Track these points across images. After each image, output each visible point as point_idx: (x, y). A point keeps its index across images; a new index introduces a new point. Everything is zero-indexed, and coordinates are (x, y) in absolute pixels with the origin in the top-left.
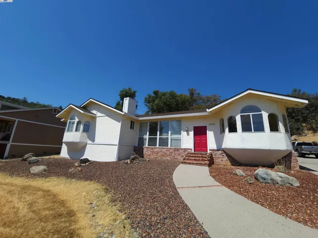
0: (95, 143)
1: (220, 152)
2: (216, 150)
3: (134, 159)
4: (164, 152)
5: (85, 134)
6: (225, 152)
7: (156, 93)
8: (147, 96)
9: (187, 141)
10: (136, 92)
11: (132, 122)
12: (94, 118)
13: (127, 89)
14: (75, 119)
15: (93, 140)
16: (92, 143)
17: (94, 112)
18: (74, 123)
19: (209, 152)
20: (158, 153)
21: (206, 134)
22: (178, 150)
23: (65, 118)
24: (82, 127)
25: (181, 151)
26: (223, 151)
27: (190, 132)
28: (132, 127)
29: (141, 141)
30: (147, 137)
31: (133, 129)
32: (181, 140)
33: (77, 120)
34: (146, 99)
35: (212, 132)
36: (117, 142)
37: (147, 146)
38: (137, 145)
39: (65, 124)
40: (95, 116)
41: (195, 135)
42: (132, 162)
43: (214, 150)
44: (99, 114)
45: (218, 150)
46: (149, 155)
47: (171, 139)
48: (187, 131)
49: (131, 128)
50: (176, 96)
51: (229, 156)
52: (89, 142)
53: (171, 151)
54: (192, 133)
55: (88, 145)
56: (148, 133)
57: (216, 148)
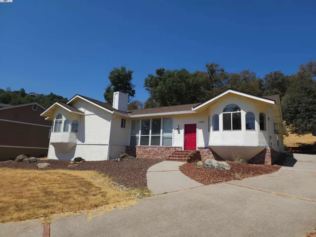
0: (84, 143)
1: (207, 150)
2: (203, 148)
3: (123, 157)
4: (156, 151)
5: (74, 134)
6: (211, 150)
7: (160, 72)
8: (147, 77)
9: (178, 139)
10: (132, 72)
11: (122, 119)
12: (82, 117)
13: (120, 69)
14: (62, 118)
15: (83, 140)
16: (82, 143)
17: (82, 109)
18: (61, 122)
19: (197, 149)
20: (150, 152)
21: (196, 132)
22: (169, 148)
23: (49, 116)
24: (70, 127)
25: (172, 150)
26: (210, 148)
27: (181, 131)
28: (123, 125)
29: (134, 140)
30: (139, 135)
31: (124, 127)
32: (172, 138)
33: (64, 119)
34: (146, 81)
35: (201, 130)
36: (107, 142)
37: (139, 145)
38: (129, 144)
39: (50, 123)
40: (83, 114)
41: (186, 133)
42: (121, 160)
43: (201, 148)
44: (87, 112)
45: (206, 148)
46: (142, 155)
47: (163, 138)
48: (178, 129)
49: (122, 127)
50: (187, 77)
51: (214, 153)
52: (79, 142)
53: (163, 149)
54: (182, 131)
55: (77, 146)
56: (140, 131)
57: (204, 146)
